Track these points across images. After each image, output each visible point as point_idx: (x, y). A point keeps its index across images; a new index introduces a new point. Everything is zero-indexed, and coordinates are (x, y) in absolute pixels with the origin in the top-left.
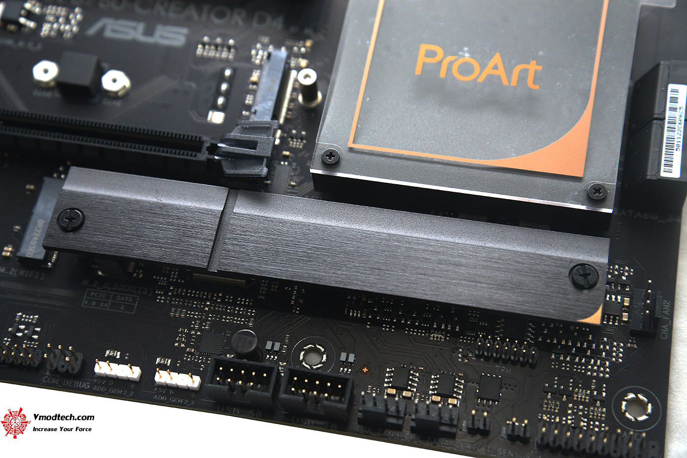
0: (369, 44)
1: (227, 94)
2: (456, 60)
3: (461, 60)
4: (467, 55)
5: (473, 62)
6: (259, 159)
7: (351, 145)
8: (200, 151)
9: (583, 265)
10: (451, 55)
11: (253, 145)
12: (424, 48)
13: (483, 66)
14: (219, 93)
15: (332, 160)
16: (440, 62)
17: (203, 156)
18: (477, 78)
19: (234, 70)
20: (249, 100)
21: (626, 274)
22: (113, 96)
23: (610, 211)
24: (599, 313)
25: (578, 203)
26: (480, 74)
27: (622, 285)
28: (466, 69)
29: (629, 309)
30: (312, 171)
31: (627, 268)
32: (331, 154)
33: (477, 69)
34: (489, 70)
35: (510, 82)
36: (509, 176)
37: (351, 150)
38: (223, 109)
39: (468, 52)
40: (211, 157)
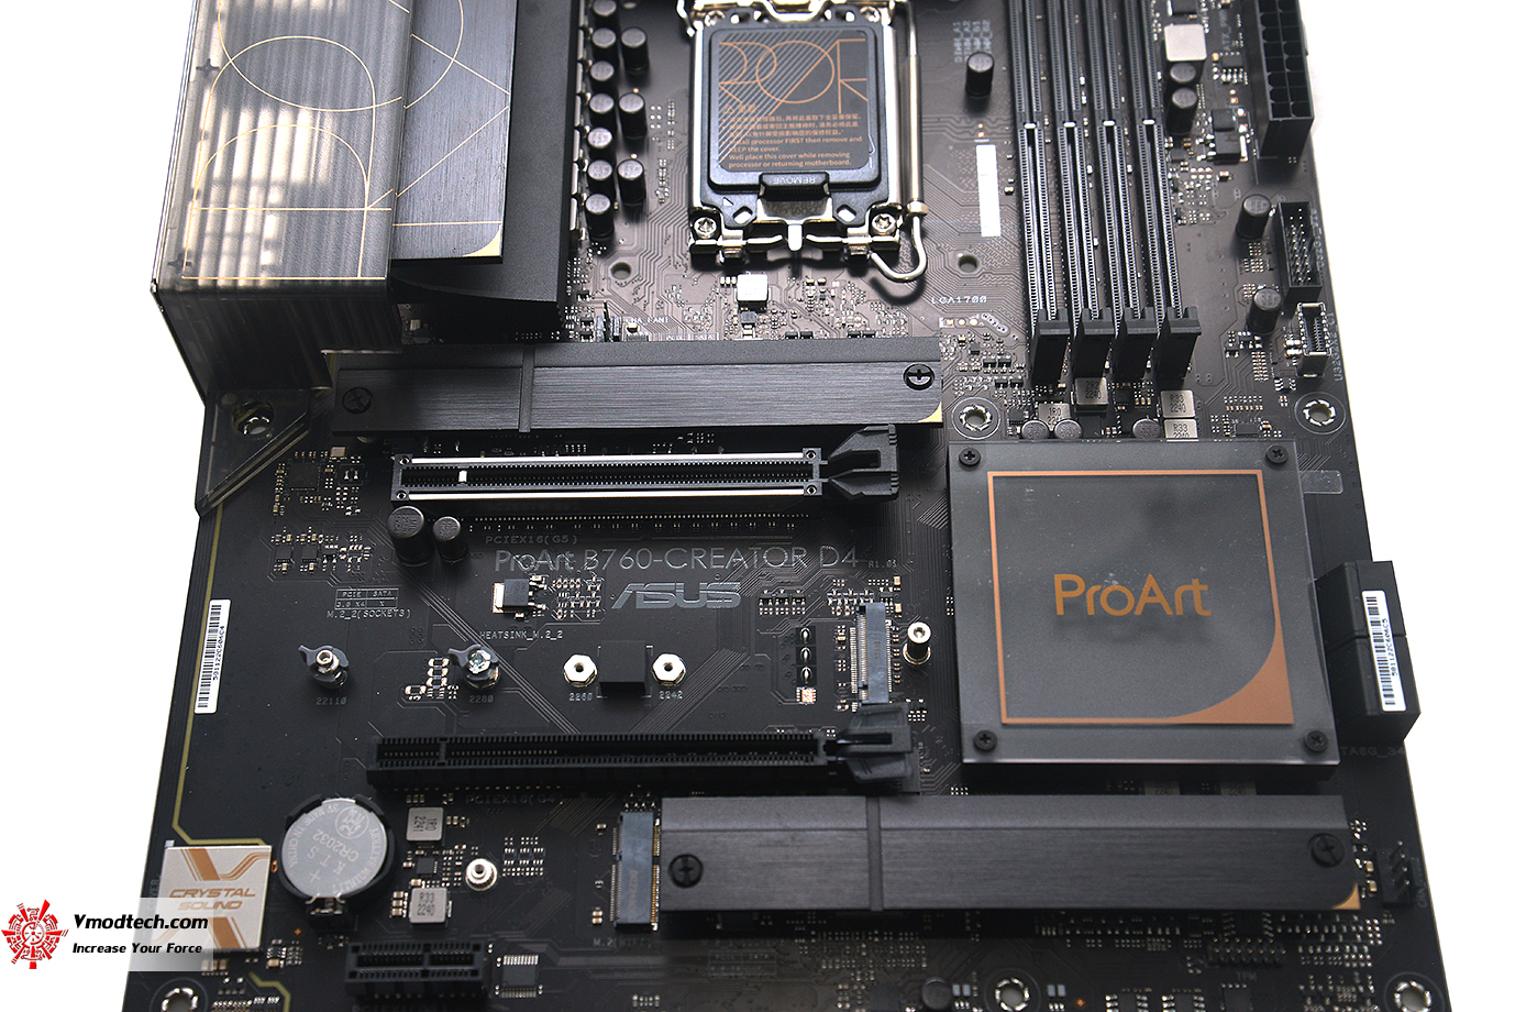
0: (992, 584)
1: (811, 662)
2: (1102, 589)
3: (1109, 590)
4: (1115, 582)
5: (1124, 590)
6: (898, 756)
7: (1005, 720)
8: (816, 753)
9: (1321, 834)
10: (1095, 584)
11: (886, 738)
12: (1059, 579)
13: (1137, 595)
14: (800, 662)
15: (986, 741)
16: (1083, 596)
17: (822, 760)
18: (1134, 609)
19: (812, 629)
20: (841, 666)
21: (1359, 830)
22: (672, 686)
23: (1336, 762)
24: (1355, 893)
25: (1297, 757)
26: (1135, 605)
27: (1357, 846)
28: (1117, 599)
29: (1374, 876)
30: (966, 761)
31: (1357, 822)
32: (985, 736)
33: (1130, 597)
34: (1144, 599)
35: (1174, 610)
36: (1206, 732)
37: (1005, 725)
38: (810, 683)
39: (1114, 578)
40: (833, 758)
